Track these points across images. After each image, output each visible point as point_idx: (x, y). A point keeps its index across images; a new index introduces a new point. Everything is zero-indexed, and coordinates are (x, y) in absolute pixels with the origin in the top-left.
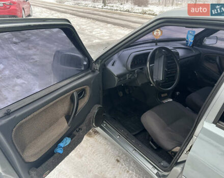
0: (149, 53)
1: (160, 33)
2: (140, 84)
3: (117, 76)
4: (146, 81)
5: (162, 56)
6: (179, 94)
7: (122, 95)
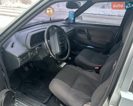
0: (44, 31)
1: (52, 11)
2: (42, 58)
3: (19, 57)
4: (46, 55)
5: (55, 32)
6: (71, 59)
7: (28, 69)
